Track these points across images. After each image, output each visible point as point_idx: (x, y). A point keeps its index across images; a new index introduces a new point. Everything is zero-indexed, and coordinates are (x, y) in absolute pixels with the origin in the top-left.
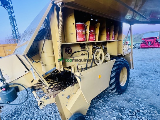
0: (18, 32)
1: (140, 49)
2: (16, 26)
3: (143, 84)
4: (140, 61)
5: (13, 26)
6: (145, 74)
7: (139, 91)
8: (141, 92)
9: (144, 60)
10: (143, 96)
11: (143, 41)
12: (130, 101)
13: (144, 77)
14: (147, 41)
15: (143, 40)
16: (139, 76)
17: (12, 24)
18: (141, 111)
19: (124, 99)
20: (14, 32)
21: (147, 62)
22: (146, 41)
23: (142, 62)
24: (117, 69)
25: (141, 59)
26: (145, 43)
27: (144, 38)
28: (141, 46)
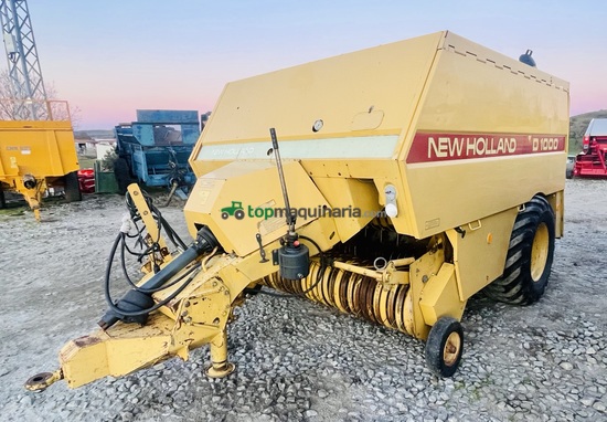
0: (36, 67)
1: (572, 181)
2: (30, 36)
3: (589, 284)
4: (575, 222)
5: (14, 32)
6: (594, 262)
7: (577, 299)
8: (584, 300)
9: (589, 221)
10: (591, 309)
11: (586, 146)
12: (557, 316)
13: (592, 268)
14: (602, 151)
15: (586, 142)
16: (575, 265)
17: (9, 21)
18: (587, 333)
19: (540, 314)
20: (19, 64)
21: (599, 228)
22: (597, 148)
23: (582, 225)
24: (526, 226)
25: (577, 218)
26: (595, 159)
27: (591, 138)
28: (579, 169)
